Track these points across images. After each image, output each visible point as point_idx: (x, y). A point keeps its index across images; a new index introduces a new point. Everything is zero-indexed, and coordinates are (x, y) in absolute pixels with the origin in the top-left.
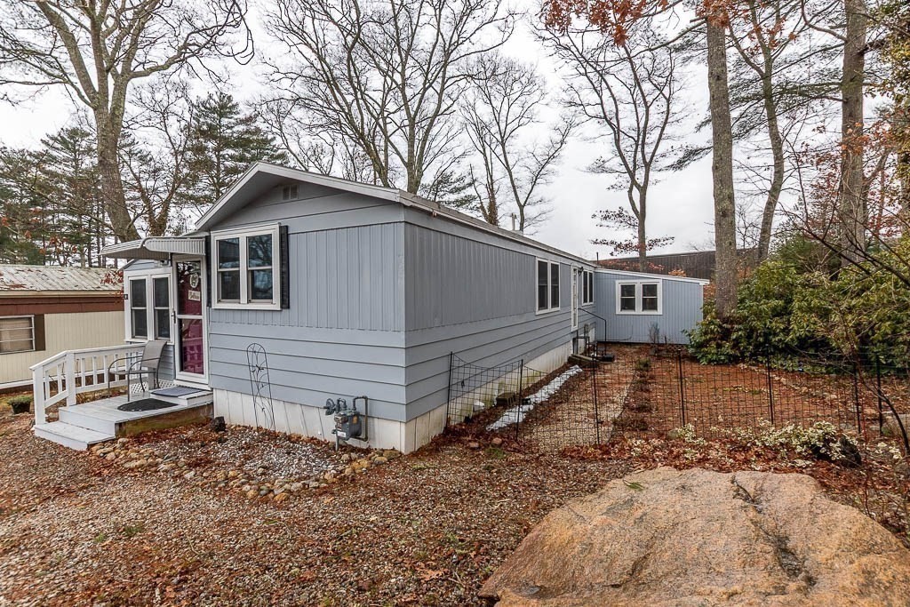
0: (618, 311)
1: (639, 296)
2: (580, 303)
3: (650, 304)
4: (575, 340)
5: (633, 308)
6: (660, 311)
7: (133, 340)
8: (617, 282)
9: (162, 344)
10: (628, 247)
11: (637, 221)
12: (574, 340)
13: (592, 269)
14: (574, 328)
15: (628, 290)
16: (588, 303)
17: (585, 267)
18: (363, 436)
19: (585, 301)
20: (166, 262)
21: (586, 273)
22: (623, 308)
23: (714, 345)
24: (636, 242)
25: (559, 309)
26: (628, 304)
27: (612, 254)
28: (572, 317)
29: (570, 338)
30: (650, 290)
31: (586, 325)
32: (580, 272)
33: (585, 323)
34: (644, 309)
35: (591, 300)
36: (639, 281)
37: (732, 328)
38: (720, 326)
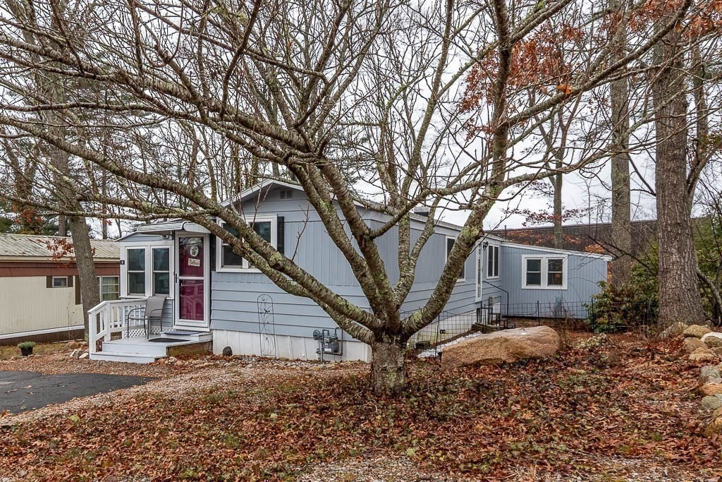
0: (524, 285)
1: (544, 271)
2: (484, 277)
3: (555, 279)
4: (479, 311)
5: (538, 282)
6: (565, 286)
7: (129, 297)
8: (523, 256)
9: (163, 299)
10: (541, 217)
11: (553, 189)
12: (478, 309)
13: (499, 243)
14: (477, 300)
15: (534, 265)
16: (493, 277)
17: (489, 241)
18: (340, 353)
19: (490, 274)
20: (167, 236)
21: (491, 248)
22: (529, 283)
23: (606, 316)
24: (551, 211)
25: (464, 280)
26: (534, 279)
27: (524, 224)
28: (477, 289)
29: (475, 307)
30: (556, 265)
31: (490, 298)
32: (485, 247)
33: (490, 295)
34: (550, 283)
35: (496, 274)
36: (545, 256)
37: (623, 300)
38: (613, 299)
